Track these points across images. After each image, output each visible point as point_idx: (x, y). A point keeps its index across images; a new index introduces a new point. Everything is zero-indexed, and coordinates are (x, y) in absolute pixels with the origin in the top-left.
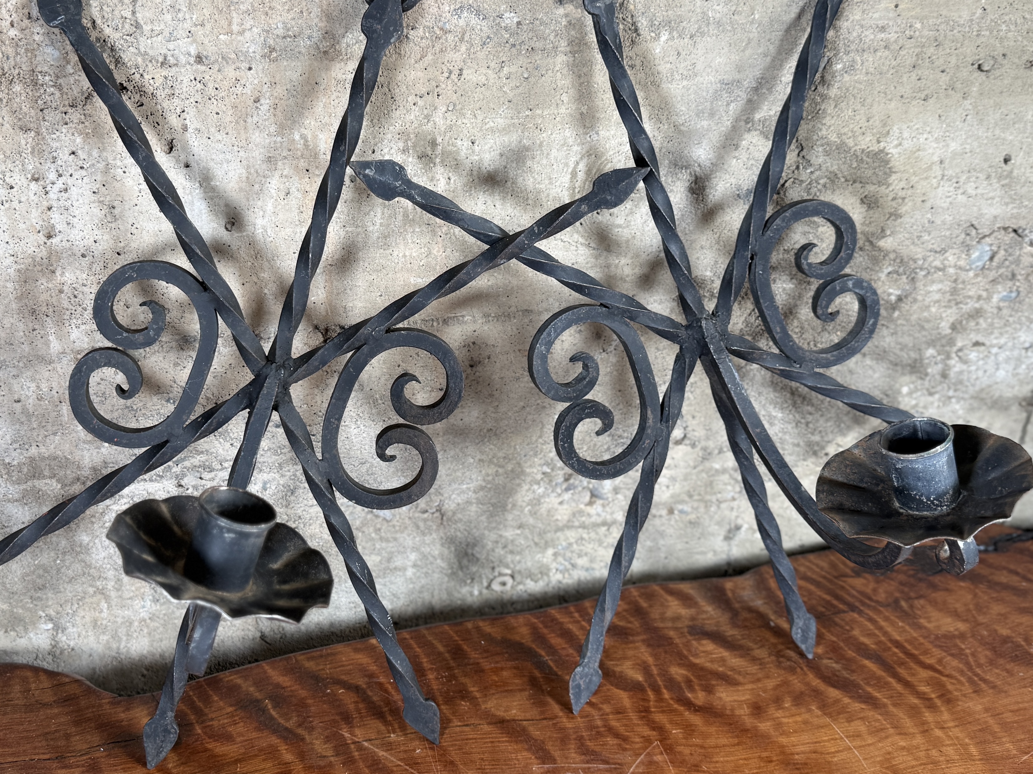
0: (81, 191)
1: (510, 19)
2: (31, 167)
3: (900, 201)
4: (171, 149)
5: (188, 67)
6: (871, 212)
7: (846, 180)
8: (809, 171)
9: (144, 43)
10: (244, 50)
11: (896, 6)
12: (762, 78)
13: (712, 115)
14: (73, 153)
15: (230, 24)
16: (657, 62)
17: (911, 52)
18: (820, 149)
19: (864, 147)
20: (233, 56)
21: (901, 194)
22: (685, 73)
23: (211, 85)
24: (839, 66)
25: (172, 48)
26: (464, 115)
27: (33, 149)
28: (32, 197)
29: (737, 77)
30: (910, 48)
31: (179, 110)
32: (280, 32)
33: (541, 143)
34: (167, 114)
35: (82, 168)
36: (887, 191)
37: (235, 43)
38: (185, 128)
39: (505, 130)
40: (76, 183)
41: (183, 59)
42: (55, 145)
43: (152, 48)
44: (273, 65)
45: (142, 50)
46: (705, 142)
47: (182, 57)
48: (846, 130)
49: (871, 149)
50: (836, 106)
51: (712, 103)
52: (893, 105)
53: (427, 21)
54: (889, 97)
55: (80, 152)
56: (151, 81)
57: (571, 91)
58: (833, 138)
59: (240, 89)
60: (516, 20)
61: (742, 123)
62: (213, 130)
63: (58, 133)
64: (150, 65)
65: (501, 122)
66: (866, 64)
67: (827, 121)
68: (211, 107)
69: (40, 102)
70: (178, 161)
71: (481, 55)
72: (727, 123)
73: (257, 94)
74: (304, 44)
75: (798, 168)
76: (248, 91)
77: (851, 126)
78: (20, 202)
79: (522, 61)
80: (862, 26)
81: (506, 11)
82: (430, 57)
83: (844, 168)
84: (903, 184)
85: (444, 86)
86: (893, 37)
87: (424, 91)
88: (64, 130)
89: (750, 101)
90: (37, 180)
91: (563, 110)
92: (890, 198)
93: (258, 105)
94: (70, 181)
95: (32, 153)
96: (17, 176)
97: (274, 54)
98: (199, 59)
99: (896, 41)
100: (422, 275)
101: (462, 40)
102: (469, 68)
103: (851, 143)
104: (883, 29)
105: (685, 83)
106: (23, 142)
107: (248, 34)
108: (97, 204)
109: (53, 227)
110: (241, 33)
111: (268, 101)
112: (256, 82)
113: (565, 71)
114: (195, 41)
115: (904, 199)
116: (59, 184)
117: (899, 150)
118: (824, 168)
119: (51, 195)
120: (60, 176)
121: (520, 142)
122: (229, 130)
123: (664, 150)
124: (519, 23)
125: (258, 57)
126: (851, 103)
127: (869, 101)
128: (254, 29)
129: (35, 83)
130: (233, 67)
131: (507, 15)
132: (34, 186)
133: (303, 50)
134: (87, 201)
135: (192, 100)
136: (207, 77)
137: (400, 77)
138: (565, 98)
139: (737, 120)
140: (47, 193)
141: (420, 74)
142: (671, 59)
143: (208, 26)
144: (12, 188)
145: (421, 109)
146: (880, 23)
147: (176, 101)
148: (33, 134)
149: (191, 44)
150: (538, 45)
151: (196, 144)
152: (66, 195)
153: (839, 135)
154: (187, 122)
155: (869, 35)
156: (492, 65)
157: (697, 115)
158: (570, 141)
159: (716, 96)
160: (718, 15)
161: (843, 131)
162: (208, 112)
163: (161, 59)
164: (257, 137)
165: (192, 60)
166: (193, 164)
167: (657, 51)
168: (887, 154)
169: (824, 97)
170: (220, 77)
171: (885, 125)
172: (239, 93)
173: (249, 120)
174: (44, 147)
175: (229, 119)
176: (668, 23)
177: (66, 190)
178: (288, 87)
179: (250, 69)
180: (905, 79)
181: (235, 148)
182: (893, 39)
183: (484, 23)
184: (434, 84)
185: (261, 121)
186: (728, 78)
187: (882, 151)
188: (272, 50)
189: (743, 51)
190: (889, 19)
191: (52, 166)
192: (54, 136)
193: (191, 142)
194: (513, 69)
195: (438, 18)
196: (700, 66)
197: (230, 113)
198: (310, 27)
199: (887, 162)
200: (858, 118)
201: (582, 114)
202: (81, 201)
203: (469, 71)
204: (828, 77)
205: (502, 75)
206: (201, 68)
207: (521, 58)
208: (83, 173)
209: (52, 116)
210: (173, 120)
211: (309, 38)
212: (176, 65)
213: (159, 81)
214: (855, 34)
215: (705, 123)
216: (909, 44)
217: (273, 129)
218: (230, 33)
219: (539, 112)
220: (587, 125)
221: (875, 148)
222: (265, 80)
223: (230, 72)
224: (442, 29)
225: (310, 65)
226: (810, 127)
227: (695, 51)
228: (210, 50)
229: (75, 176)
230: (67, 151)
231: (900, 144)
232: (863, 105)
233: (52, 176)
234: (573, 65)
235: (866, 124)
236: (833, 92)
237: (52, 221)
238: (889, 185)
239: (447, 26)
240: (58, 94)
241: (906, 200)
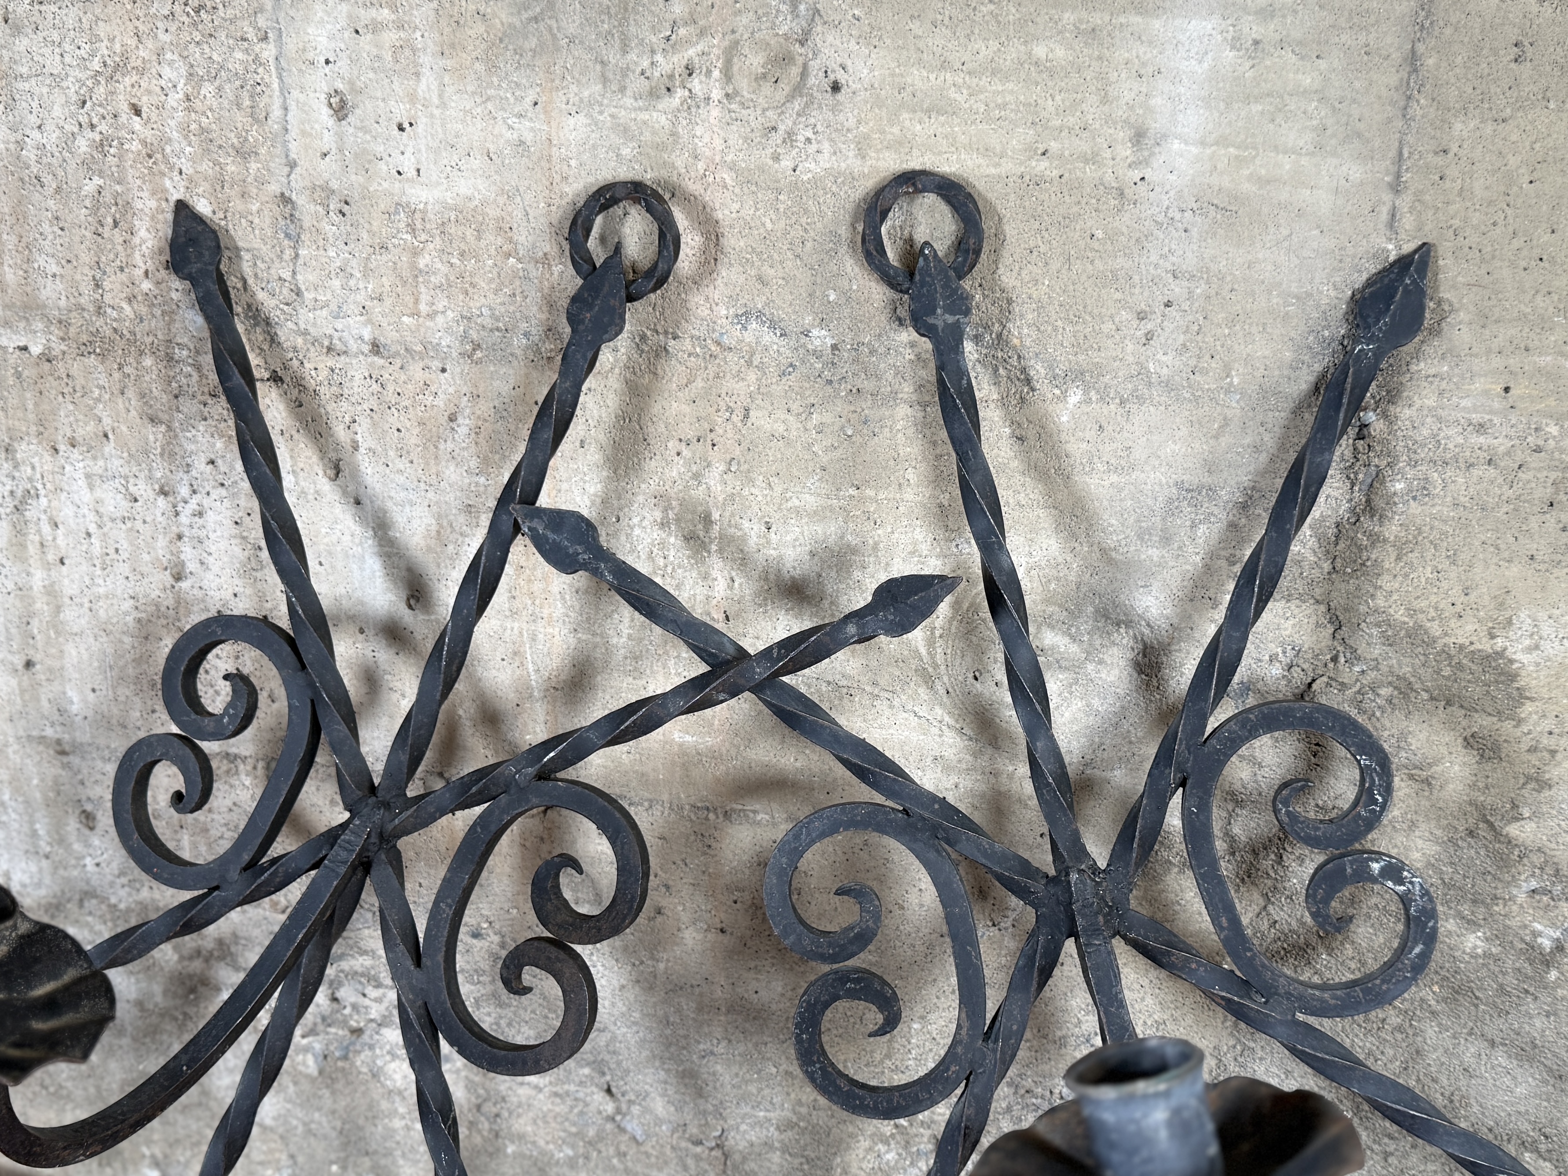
0: (219, 518)
1: (821, 338)
2: (159, 475)
3: (1546, 755)
4: (337, 475)
5: (361, 357)
6: (1488, 766)
7: (1432, 698)
8: (1357, 669)
9: (305, 317)
10: (435, 341)
11: (1507, 390)
12: (1253, 488)
13: (1166, 540)
14: (212, 462)
15: (417, 301)
16: (1063, 437)
17: (1542, 475)
18: (1375, 631)
19: (1460, 641)
20: (420, 348)
21: (1545, 741)
22: (1113, 461)
23: (391, 388)
24: (1399, 486)
25: (339, 327)
26: (752, 481)
27: (163, 450)
28: (160, 519)
29: (1207, 480)
30: (1539, 470)
31: (347, 419)
32: (488, 322)
33: (876, 544)
34: (333, 423)
35: (222, 485)
36: (1518, 732)
37: (422, 330)
38: (356, 448)
39: (817, 515)
40: (214, 504)
41: (353, 346)
42: (191, 447)
43: (315, 325)
44: (475, 369)
45: (302, 326)
46: (1156, 585)
47: (351, 342)
48: (1424, 604)
49: (1477, 646)
50: (1398, 558)
51: (1164, 519)
52: (1514, 570)
53: (694, 328)
54: (1506, 555)
55: (219, 462)
56: (313, 373)
57: (922, 467)
58: (1399, 615)
59: (429, 400)
60: (829, 342)
61: (1223, 563)
62: (392, 453)
63: (194, 432)
64: (312, 349)
65: (810, 501)
66: (1452, 487)
67: (1386, 582)
68: (391, 420)
69: (174, 384)
70: (345, 493)
71: (777, 389)
72: (1194, 559)
73: (453, 409)
74: (518, 342)
75: (1335, 659)
76: (440, 402)
77: (1433, 599)
78: (145, 522)
79: (840, 407)
80: (1440, 420)
81: (813, 326)
82: (699, 383)
83: (1426, 673)
84: (1548, 724)
85: (721, 431)
86: (1502, 444)
87: (691, 434)
88: (201, 428)
89: (1233, 526)
90: (166, 494)
91: (909, 495)
92: (1524, 747)
93: (454, 425)
94: (206, 502)
95: (162, 455)
96: (142, 485)
97: (479, 354)
98: (376, 348)
99: (1508, 453)
100: (692, 731)
101: (749, 363)
102: (759, 408)
103: (1435, 629)
104: (1481, 428)
105: (1114, 478)
106: (151, 438)
107: (440, 319)
108: (238, 541)
109: (183, 564)
110: (431, 316)
111: (467, 421)
112: (451, 390)
113: (911, 431)
114: (369, 321)
115: (1553, 753)
116: (192, 505)
117: (1535, 656)
118: (1384, 668)
119: (184, 519)
120: (194, 492)
121: (842, 538)
122: (413, 456)
123: (1084, 589)
124: (834, 347)
125: (455, 354)
126: (1429, 555)
127: (1464, 556)
128: (449, 313)
129: (169, 358)
130: (421, 365)
131: (815, 332)
132: (161, 501)
133: (519, 352)
134: (226, 534)
135: (365, 406)
136: (387, 376)
137: (656, 409)
138: (911, 475)
139: (1212, 556)
140: (177, 514)
141: (686, 409)
142: (1088, 435)
143: (388, 302)
144: (136, 500)
145: (688, 463)
146: (1476, 417)
147: (345, 405)
148: (163, 428)
149: (365, 324)
150: (868, 385)
151: (369, 471)
152: (200, 521)
153: (1412, 612)
154: (359, 437)
155: (1453, 437)
156: (795, 407)
157: (1140, 537)
158: (924, 548)
159: (1171, 508)
160: (1165, 371)
161: (1417, 604)
162: (387, 426)
163: (326, 343)
164: (452, 473)
165: (366, 348)
166: (365, 501)
167: (1064, 419)
168: (1511, 661)
169: (1376, 539)
170: (403, 377)
171: (1501, 606)
172: (428, 404)
173: (442, 446)
174: (177, 450)
175: (414, 440)
176: (1077, 375)
177: (200, 514)
178: (496, 403)
179: (444, 370)
180: (1534, 523)
181: (422, 485)
182: (1502, 449)
183: (782, 342)
184: (707, 426)
185: (457, 451)
186: (1190, 479)
187: (1500, 654)
188: (477, 347)
189: (1216, 437)
190: (1491, 412)
191: (185, 477)
192: (188, 435)
193: (362, 468)
194: (828, 418)
195: (711, 327)
196: (1139, 454)
197: (416, 431)
198: (527, 319)
199: (1513, 677)
200: (1445, 585)
201: (941, 506)
202: (219, 533)
203: (760, 414)
204: (1378, 502)
205: (810, 425)
206: (380, 361)
207: (839, 402)
208: (223, 492)
209: (189, 406)
210: (340, 433)
211: (526, 335)
212: (345, 352)
213: (324, 374)
214: (1425, 432)
215: (1154, 553)
216: (1534, 460)
217: (474, 463)
218: (416, 314)
219: (870, 493)
220: (951, 526)
221: (1485, 645)
222: (465, 389)
223: (416, 370)
224: (718, 343)
225: (527, 376)
226: (1352, 588)
227: (1128, 426)
228: (389, 336)
229: (213, 496)
230: (203, 459)
231: (1537, 647)
232: (1454, 563)
233: (184, 491)
234: (925, 425)
235: (1463, 598)
236: (1392, 530)
237: (182, 557)
238: (1519, 722)
239: (726, 340)
240: (195, 375)
241: (1559, 756)
